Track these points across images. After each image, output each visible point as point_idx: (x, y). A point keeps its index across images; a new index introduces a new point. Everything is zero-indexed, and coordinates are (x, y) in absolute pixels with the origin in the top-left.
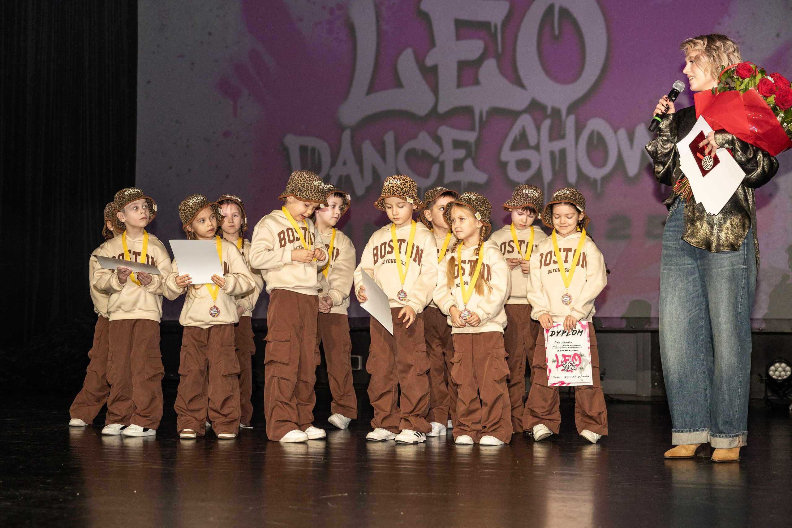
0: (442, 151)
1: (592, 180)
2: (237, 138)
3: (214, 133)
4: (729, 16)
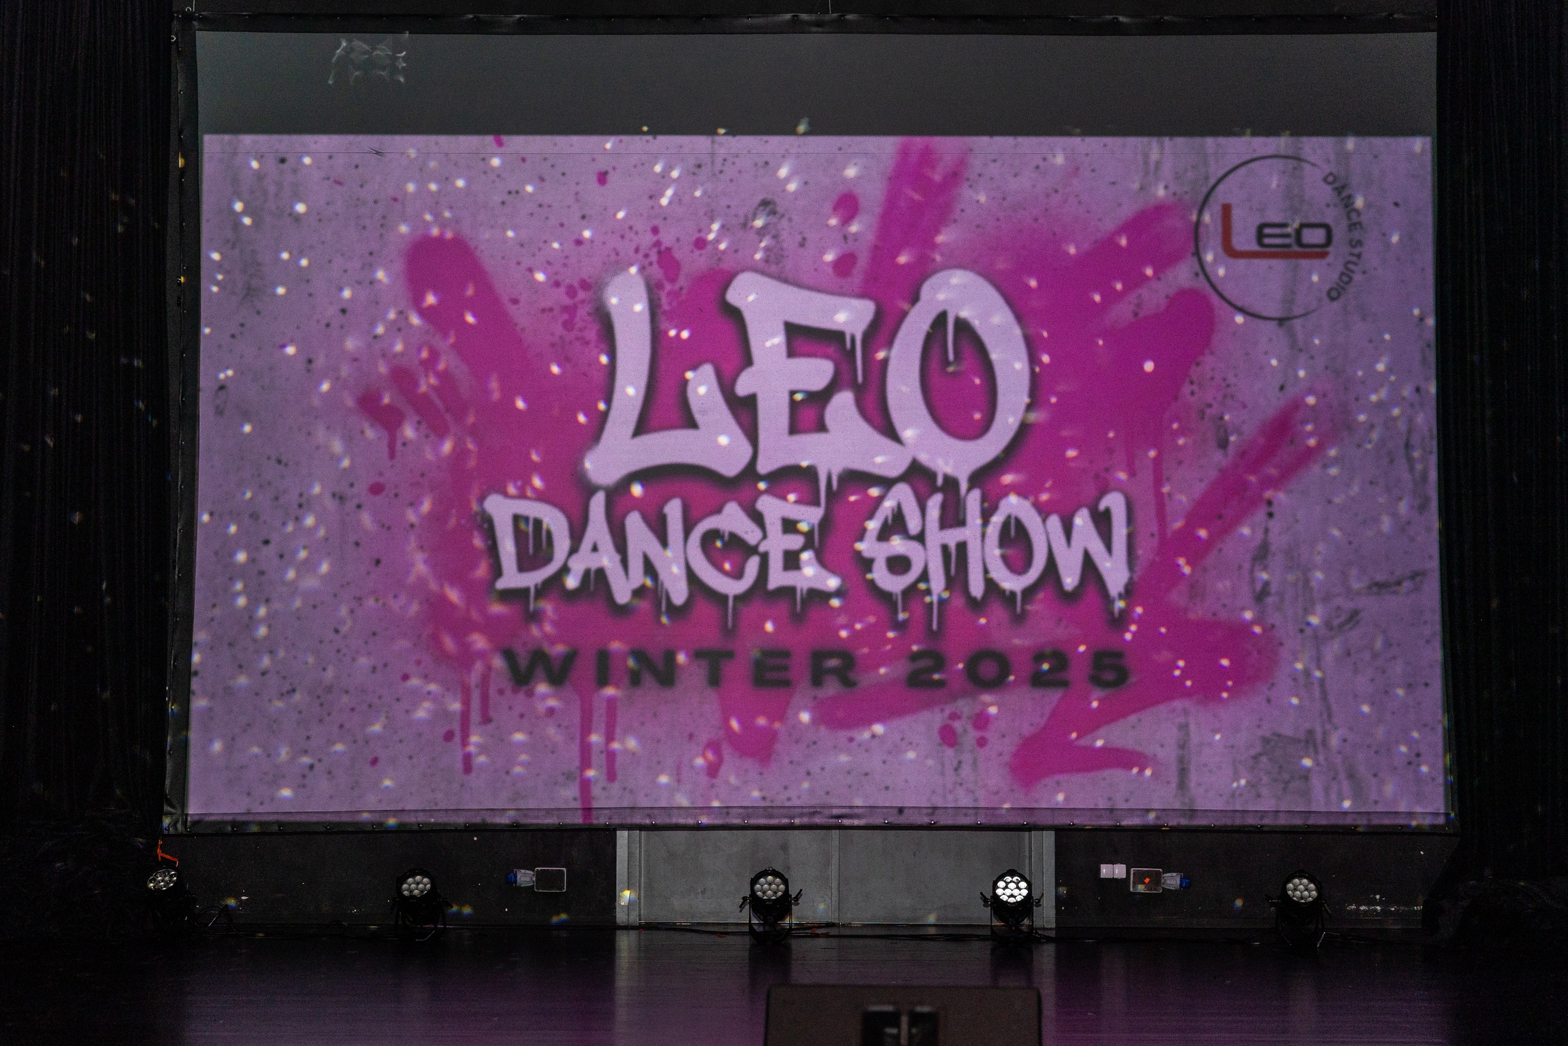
0: (765, 537)
1: (1007, 593)
2: (396, 495)
3: (352, 485)
4: (1212, 353)
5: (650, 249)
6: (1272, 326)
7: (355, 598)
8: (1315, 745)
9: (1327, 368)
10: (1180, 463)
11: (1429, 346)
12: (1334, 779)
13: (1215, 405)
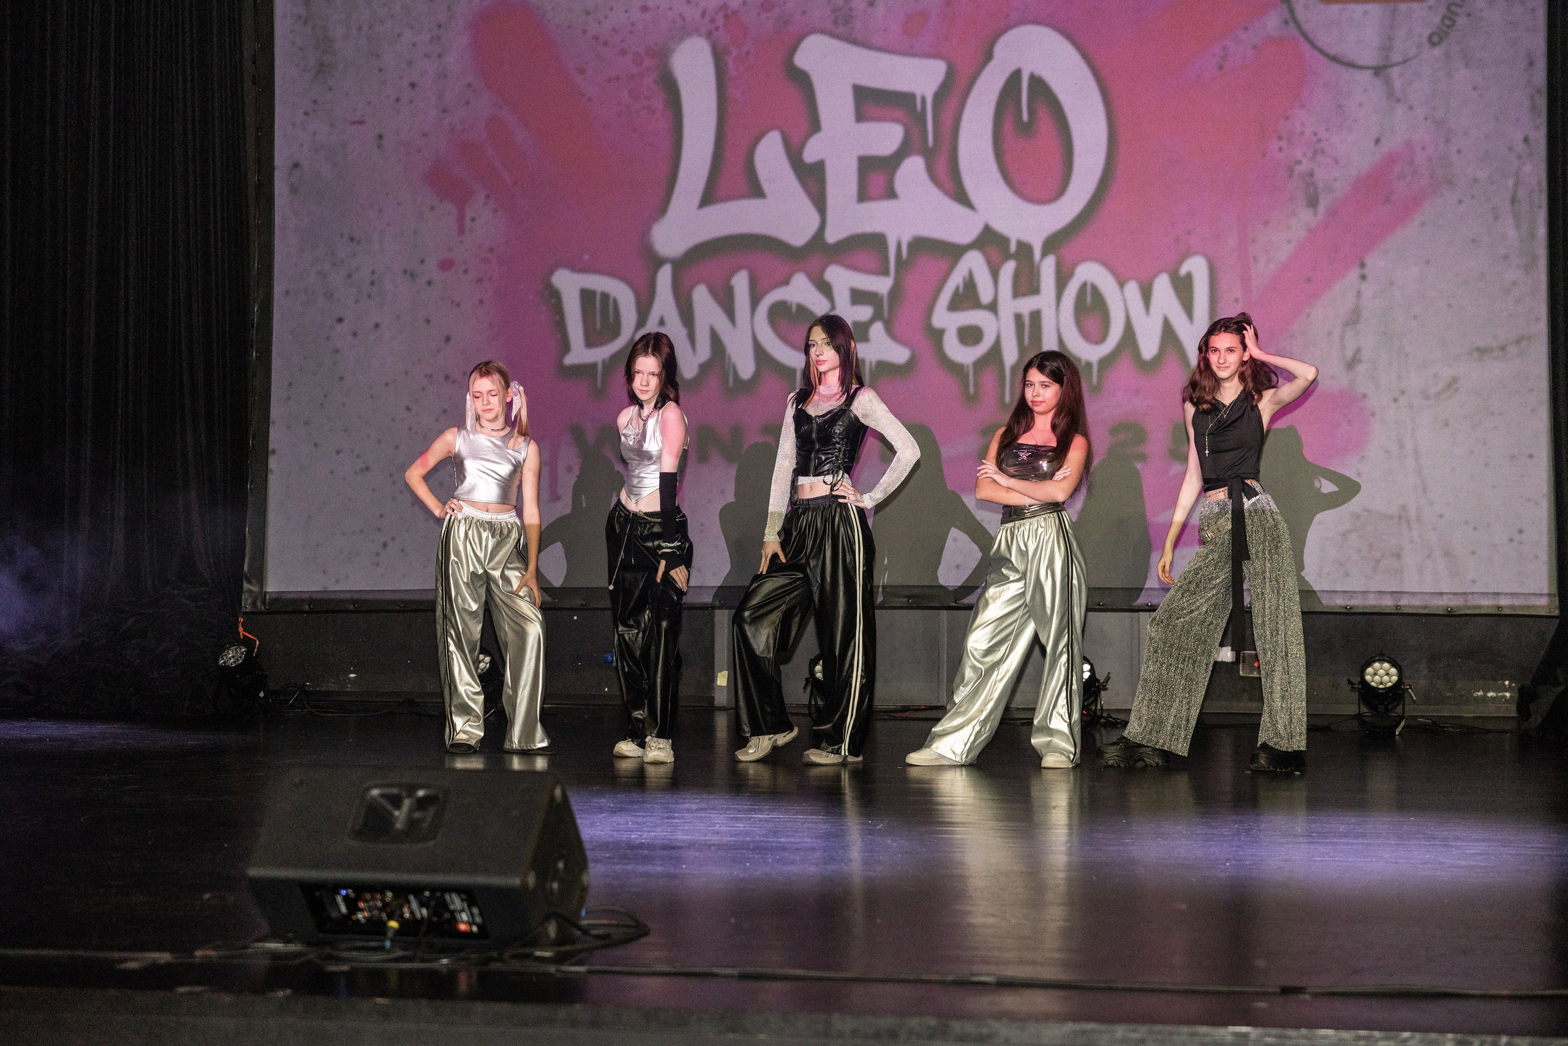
2: (465, 271)
3: (422, 262)
4: (1302, 106)
5: (716, 13)
6: (1366, 77)
7: (426, 376)
8: (1408, 522)
9: (1426, 119)
10: (1267, 223)
11: (1539, 92)
12: (1429, 556)
13: (1305, 162)
